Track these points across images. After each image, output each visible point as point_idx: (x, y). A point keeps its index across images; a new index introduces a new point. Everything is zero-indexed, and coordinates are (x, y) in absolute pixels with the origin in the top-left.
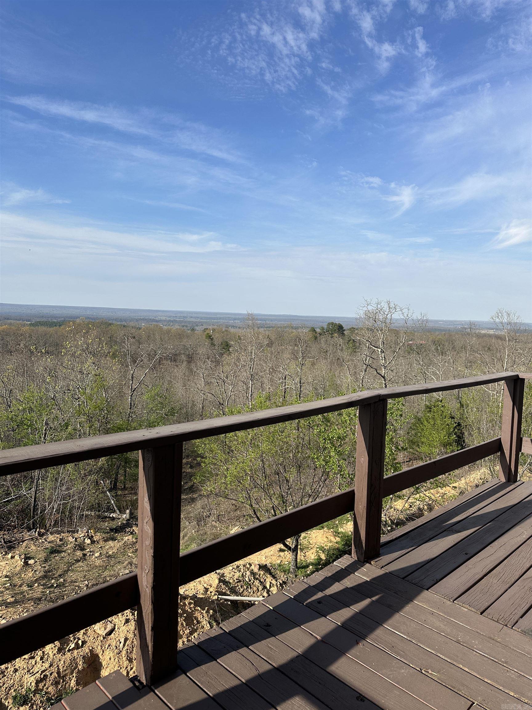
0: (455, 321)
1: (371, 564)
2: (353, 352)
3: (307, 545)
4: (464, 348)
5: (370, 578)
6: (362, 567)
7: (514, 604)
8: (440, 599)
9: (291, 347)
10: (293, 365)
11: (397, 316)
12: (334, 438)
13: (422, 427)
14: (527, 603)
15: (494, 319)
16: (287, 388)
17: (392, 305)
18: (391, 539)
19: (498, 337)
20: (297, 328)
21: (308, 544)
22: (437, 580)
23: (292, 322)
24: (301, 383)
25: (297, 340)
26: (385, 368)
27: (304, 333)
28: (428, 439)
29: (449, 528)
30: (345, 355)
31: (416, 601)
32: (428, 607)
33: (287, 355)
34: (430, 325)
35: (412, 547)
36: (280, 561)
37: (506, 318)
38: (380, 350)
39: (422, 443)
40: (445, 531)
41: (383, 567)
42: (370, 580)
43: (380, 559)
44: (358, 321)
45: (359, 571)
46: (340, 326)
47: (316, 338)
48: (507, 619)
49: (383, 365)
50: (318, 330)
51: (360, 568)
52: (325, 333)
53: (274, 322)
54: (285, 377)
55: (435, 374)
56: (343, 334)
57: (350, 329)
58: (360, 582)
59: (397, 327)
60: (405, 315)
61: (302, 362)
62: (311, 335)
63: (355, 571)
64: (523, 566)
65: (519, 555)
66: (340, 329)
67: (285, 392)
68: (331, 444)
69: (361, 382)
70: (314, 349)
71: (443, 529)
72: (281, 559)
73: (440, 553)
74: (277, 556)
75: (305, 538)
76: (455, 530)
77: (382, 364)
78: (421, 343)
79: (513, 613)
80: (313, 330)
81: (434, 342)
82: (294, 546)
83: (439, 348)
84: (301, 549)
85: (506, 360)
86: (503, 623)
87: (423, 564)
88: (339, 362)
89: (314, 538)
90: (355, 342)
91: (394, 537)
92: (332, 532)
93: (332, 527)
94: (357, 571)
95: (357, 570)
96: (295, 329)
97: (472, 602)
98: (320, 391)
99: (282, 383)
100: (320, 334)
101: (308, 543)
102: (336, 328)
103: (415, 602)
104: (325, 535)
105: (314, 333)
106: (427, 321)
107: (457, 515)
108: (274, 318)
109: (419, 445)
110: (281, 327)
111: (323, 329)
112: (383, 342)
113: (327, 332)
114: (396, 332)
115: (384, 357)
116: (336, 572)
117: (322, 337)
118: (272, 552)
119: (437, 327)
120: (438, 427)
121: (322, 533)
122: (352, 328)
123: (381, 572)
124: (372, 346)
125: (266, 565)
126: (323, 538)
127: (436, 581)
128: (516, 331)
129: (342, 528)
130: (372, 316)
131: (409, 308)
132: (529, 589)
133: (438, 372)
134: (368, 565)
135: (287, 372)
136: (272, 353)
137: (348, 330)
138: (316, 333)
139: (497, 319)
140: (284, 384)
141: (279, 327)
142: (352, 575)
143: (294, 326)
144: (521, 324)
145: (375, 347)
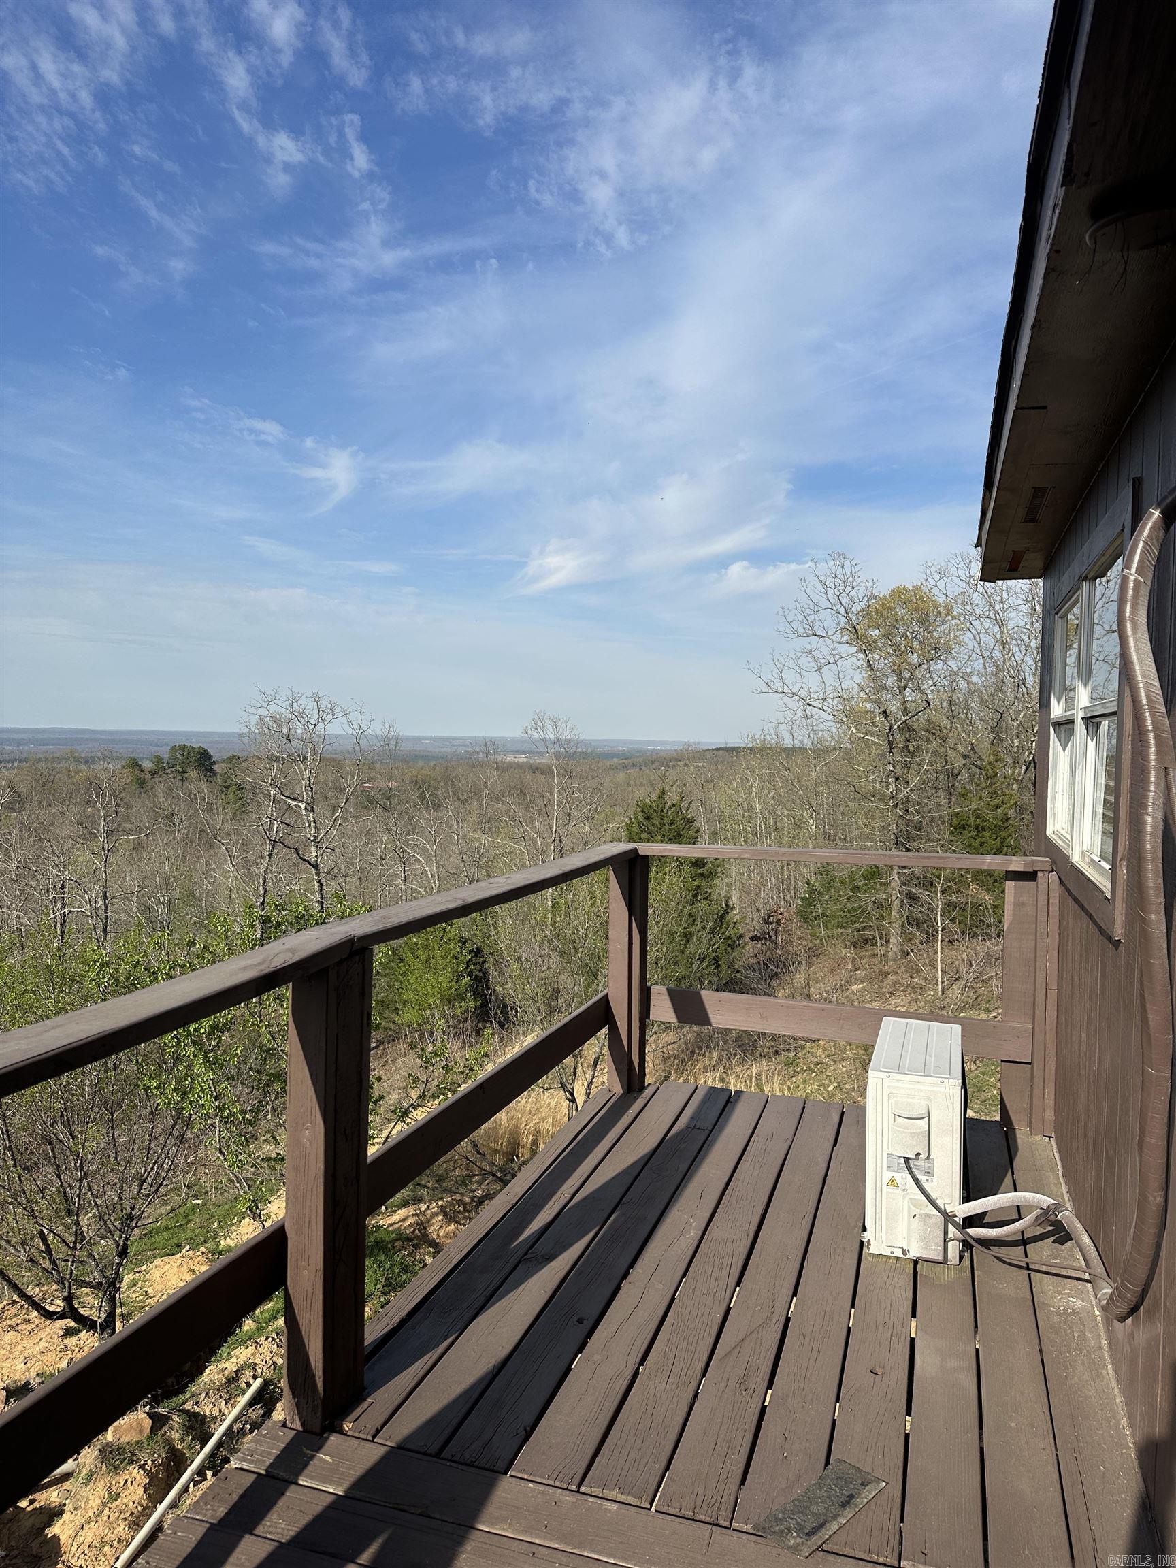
0: (454, 739)
1: (341, 1432)
2: (238, 813)
3: (139, 1302)
4: (475, 792)
5: (347, 1484)
6: (318, 1450)
7: (718, 1444)
8: (543, 1493)
9: (76, 810)
10: (83, 854)
11: (337, 728)
12: (200, 1029)
13: (403, 969)
14: (745, 1430)
15: (530, 732)
16: (71, 912)
17: (324, 704)
18: (390, 1327)
19: (535, 769)
20: (88, 761)
21: (141, 1298)
22: (525, 1430)
23: (76, 747)
24: (106, 898)
25: (91, 791)
26: (317, 844)
27: (111, 771)
28: (416, 992)
29: (526, 1253)
30: (220, 821)
31: (483, 1523)
32: (518, 1532)
33: (64, 830)
34: (405, 747)
35: (446, 1337)
36: (66, 1362)
37: (551, 730)
38: (303, 806)
39: (405, 1002)
40: (519, 1262)
41: (378, 1431)
42: (347, 1491)
43: (365, 1405)
44: (245, 740)
45: (310, 1468)
46: (202, 754)
47: (142, 783)
48: (713, 1500)
49: (312, 839)
50: (147, 765)
51: (312, 1457)
52: (165, 770)
53: (26, 748)
54: (63, 885)
55: (422, 850)
56: (211, 770)
57: (229, 760)
58: (317, 1509)
59: (336, 754)
60: (356, 726)
61: (106, 845)
62: (128, 776)
63: (298, 1473)
64: (710, 1320)
65: (694, 1289)
66: (203, 761)
67: (63, 924)
68: (194, 1045)
69: (261, 881)
70: (140, 812)
71: (513, 1261)
72: (70, 1356)
73: (519, 1337)
74: (58, 1349)
75: (134, 1284)
76: (543, 1256)
77: (309, 836)
78: (390, 785)
79: (723, 1476)
80: (135, 764)
81: (415, 782)
82: (103, 1315)
83: (427, 796)
84: (122, 1315)
85: (556, 814)
86: (708, 1519)
87: (482, 1386)
88: (206, 838)
89: (159, 1279)
90: (243, 788)
91: (396, 1320)
92: (203, 1253)
93: (203, 1239)
94: (306, 1472)
95: (305, 1465)
96: (86, 763)
97: (624, 1472)
98: (161, 912)
99: (54, 901)
100: (154, 774)
101: (140, 1295)
102: (193, 757)
103: (482, 1527)
104: (186, 1267)
105: (137, 772)
106: (398, 739)
107: (538, 1208)
108: (25, 736)
109: (397, 1009)
110: (46, 760)
111: (159, 760)
112: (310, 787)
113: (169, 768)
114: (334, 764)
115: (314, 821)
116: (242, 1497)
117: (157, 780)
118: (42, 1343)
119: (420, 751)
120: (437, 962)
121: (179, 1262)
122: (234, 756)
123: (373, 1453)
124: (284, 798)
125: (28, 1383)
126: (181, 1275)
127: (524, 1432)
128: (571, 756)
129: (228, 1238)
130: (278, 728)
131: (363, 710)
132: (738, 1386)
133: (428, 847)
134: (334, 1439)
135: (66, 873)
136: (22, 826)
137: (224, 761)
138: (142, 771)
139: (535, 733)
140: (59, 905)
141: (40, 760)
142: (291, 1492)
143: (83, 755)
144: (578, 742)
145: (291, 799)
